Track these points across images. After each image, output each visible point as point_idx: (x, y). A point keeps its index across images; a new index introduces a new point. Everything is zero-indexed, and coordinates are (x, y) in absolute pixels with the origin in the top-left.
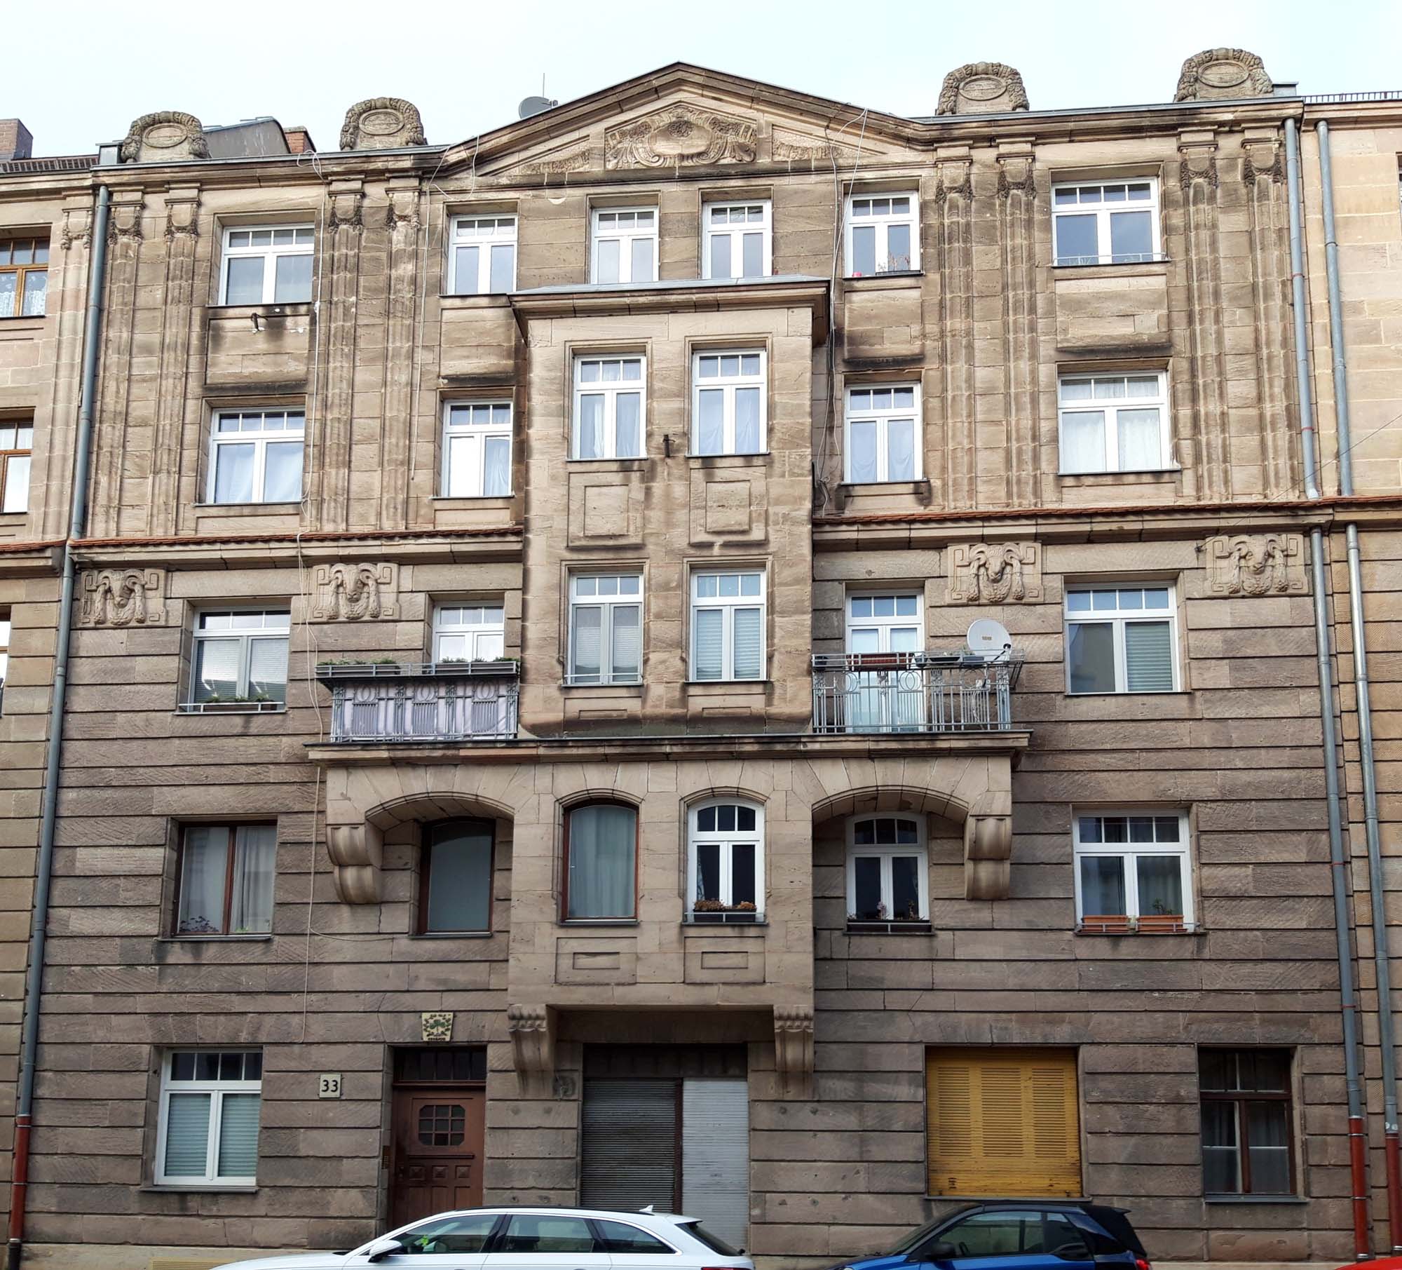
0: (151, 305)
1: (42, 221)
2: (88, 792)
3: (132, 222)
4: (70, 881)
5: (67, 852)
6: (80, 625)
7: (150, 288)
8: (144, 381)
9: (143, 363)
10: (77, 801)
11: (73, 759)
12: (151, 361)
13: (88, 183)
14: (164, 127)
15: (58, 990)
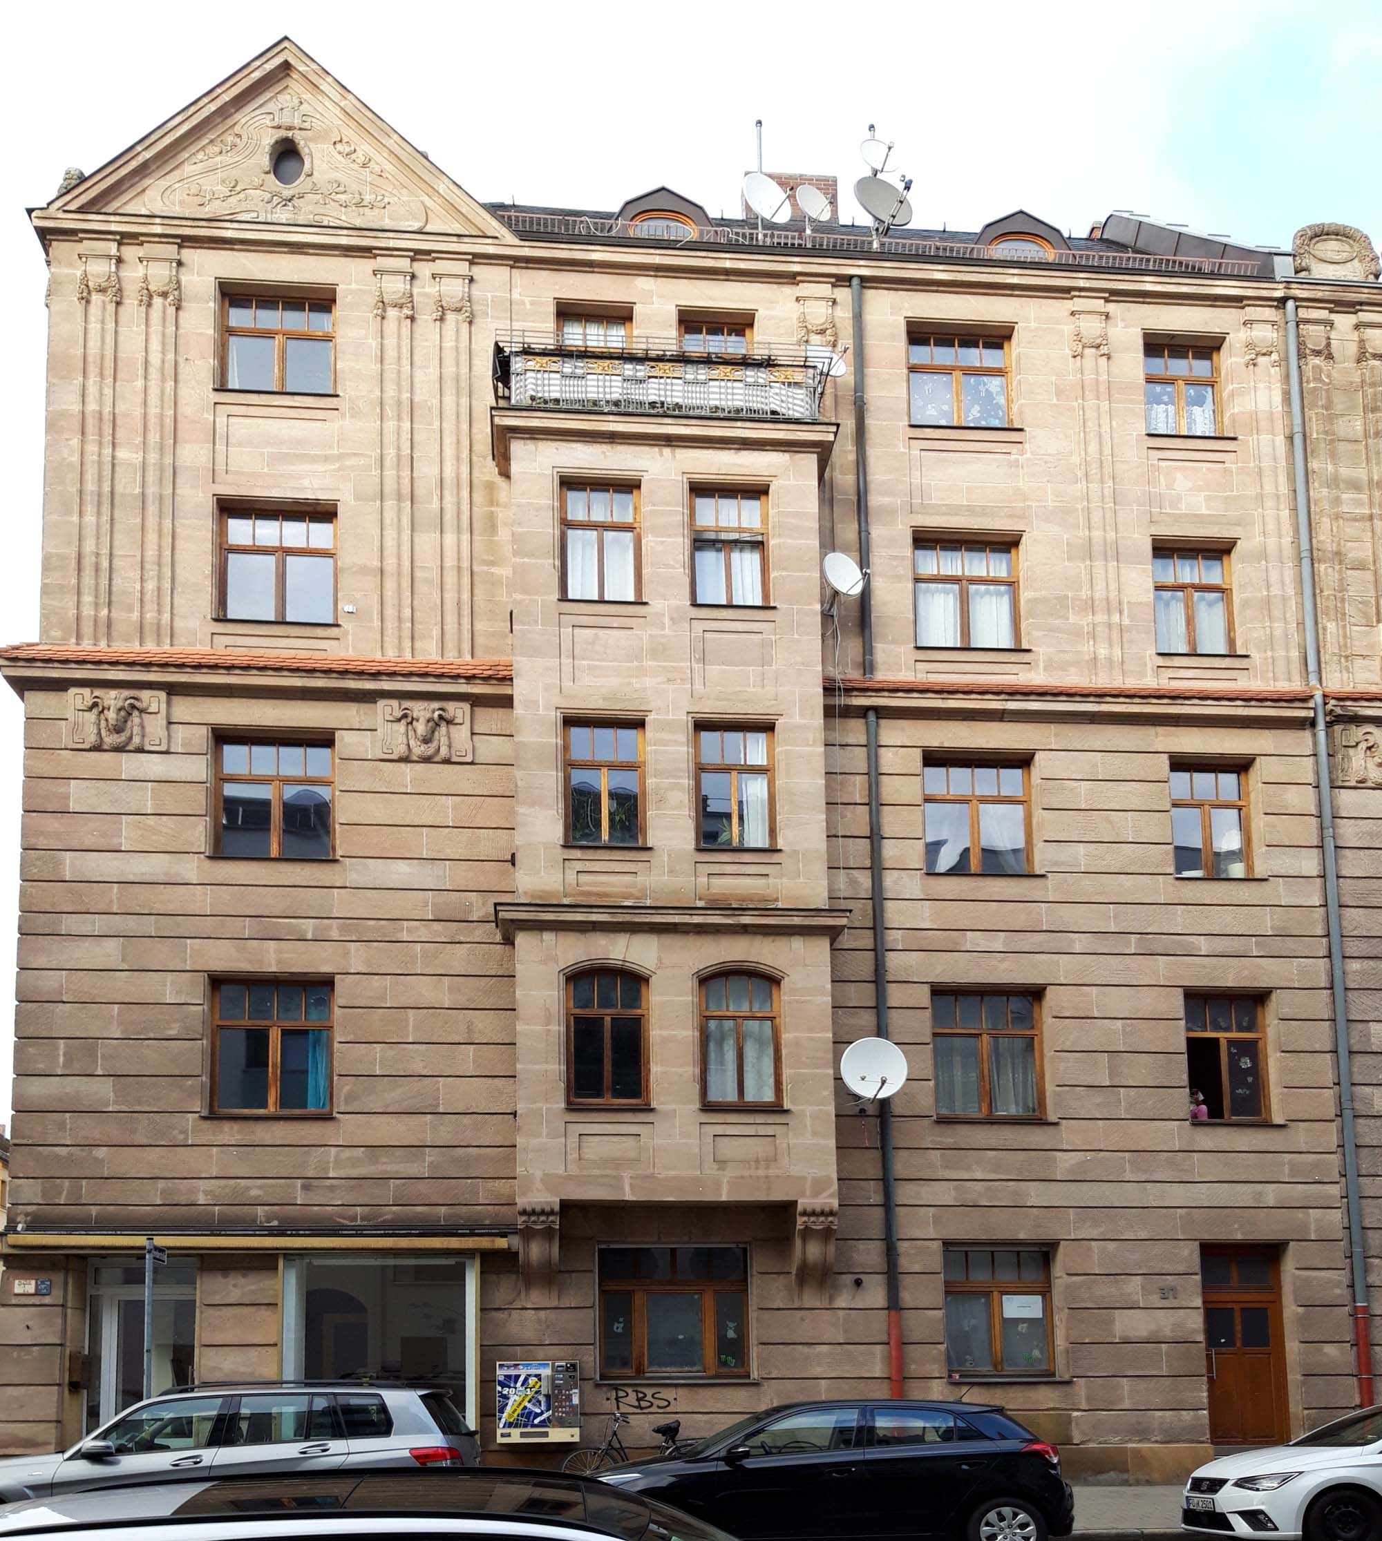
0: (1351, 436)
1: (1218, 330)
2: (1371, 963)
3: (1324, 343)
4: (1368, 1058)
5: (1360, 1026)
6: (1340, 784)
7: (1348, 418)
8: (1355, 520)
9: (1352, 500)
10: (1362, 972)
11: (1351, 928)
12: (1360, 499)
13: (1279, 294)
14: (1331, 240)
15: (1372, 1171)
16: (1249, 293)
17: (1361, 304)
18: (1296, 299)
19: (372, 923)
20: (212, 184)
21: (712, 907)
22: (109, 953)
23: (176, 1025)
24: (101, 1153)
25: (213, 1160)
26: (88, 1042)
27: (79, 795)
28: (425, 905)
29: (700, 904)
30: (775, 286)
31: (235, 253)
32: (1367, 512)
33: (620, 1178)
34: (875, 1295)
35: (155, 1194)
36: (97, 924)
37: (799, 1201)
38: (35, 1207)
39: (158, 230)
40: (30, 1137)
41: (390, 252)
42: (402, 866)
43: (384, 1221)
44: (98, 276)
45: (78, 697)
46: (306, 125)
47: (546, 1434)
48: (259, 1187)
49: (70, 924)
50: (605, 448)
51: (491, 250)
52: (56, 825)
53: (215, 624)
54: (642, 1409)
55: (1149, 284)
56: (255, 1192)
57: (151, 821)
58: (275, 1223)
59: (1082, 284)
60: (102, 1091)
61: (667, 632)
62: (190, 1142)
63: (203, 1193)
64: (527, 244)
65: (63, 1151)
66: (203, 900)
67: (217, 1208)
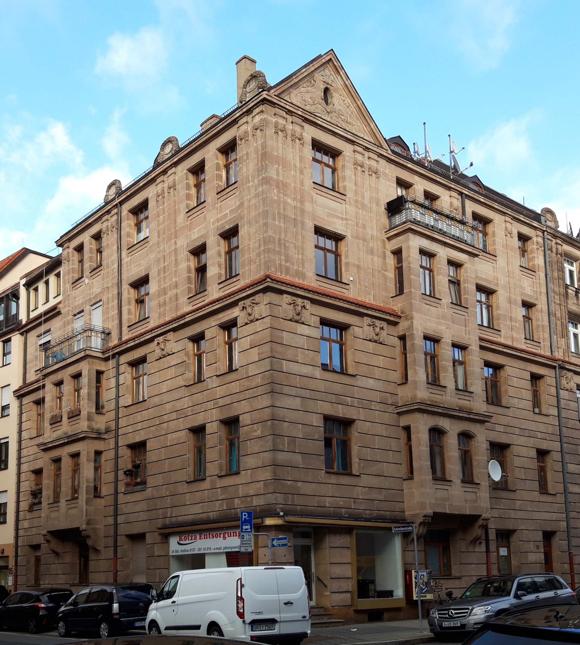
1: (531, 236)
2: (567, 445)
3: (551, 247)
6: (561, 388)
11: (563, 433)
14: (549, 213)
15: (570, 510)
16: (539, 227)
17: (558, 237)
18: (547, 232)
19: (365, 401)
20: (307, 97)
21: (460, 410)
22: (297, 403)
23: (317, 435)
24: (299, 484)
25: (329, 490)
26: (293, 439)
27: (286, 338)
28: (377, 396)
29: (457, 408)
30: (445, 190)
31: (317, 129)
32: (559, 302)
33: (445, 505)
34: (483, 548)
35: (315, 502)
36: (293, 391)
37: (483, 515)
38: (282, 505)
39: (300, 113)
40: (279, 476)
41: (359, 145)
42: (371, 381)
43: (374, 516)
44: (281, 125)
45: (287, 298)
46: (332, 84)
47: (426, 596)
48: (342, 501)
49: (286, 390)
50: (430, 242)
51: (385, 154)
52: (281, 349)
53: (317, 276)
54: (436, 587)
55: (521, 218)
56: (341, 503)
57: (306, 352)
58: (347, 516)
59: (509, 213)
60: (297, 459)
61: (446, 311)
62: (323, 482)
63: (328, 502)
64: (394, 155)
65: (289, 483)
66: (321, 386)
67: (332, 509)
